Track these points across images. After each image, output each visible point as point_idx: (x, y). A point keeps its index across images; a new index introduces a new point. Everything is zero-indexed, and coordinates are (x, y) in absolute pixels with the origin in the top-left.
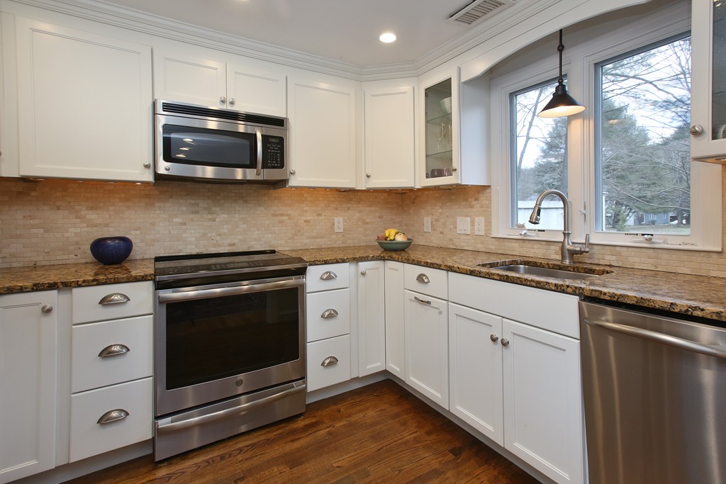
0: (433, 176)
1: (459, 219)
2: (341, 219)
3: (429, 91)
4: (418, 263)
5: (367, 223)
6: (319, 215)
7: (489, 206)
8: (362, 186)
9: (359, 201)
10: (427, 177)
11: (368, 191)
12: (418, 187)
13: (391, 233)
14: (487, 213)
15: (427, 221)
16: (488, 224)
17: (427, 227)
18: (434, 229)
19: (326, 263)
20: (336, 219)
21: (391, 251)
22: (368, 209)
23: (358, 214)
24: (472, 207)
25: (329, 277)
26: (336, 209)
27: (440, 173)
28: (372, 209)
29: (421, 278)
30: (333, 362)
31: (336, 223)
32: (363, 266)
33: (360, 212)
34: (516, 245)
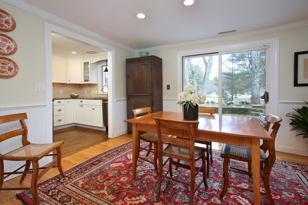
0: (86, 81)
1: (92, 91)
2: (62, 91)
3: (84, 63)
4: (81, 99)
5: (69, 92)
6: (55, 89)
7: (98, 88)
8: (68, 83)
9: (67, 86)
10: (84, 81)
11: (69, 84)
12: (82, 83)
13: (73, 94)
14: (97, 89)
15: (86, 91)
16: (98, 91)
17: (86, 93)
18: (87, 93)
19: (59, 99)
20: (60, 91)
21: (73, 97)
22: (69, 88)
23: (66, 90)
24: (95, 88)
25: (59, 102)
26: (60, 88)
27: (87, 81)
28: (71, 88)
29: (81, 102)
30: (60, 120)
31: (60, 92)
32: (68, 100)
33: (67, 89)
34: (102, 95)
